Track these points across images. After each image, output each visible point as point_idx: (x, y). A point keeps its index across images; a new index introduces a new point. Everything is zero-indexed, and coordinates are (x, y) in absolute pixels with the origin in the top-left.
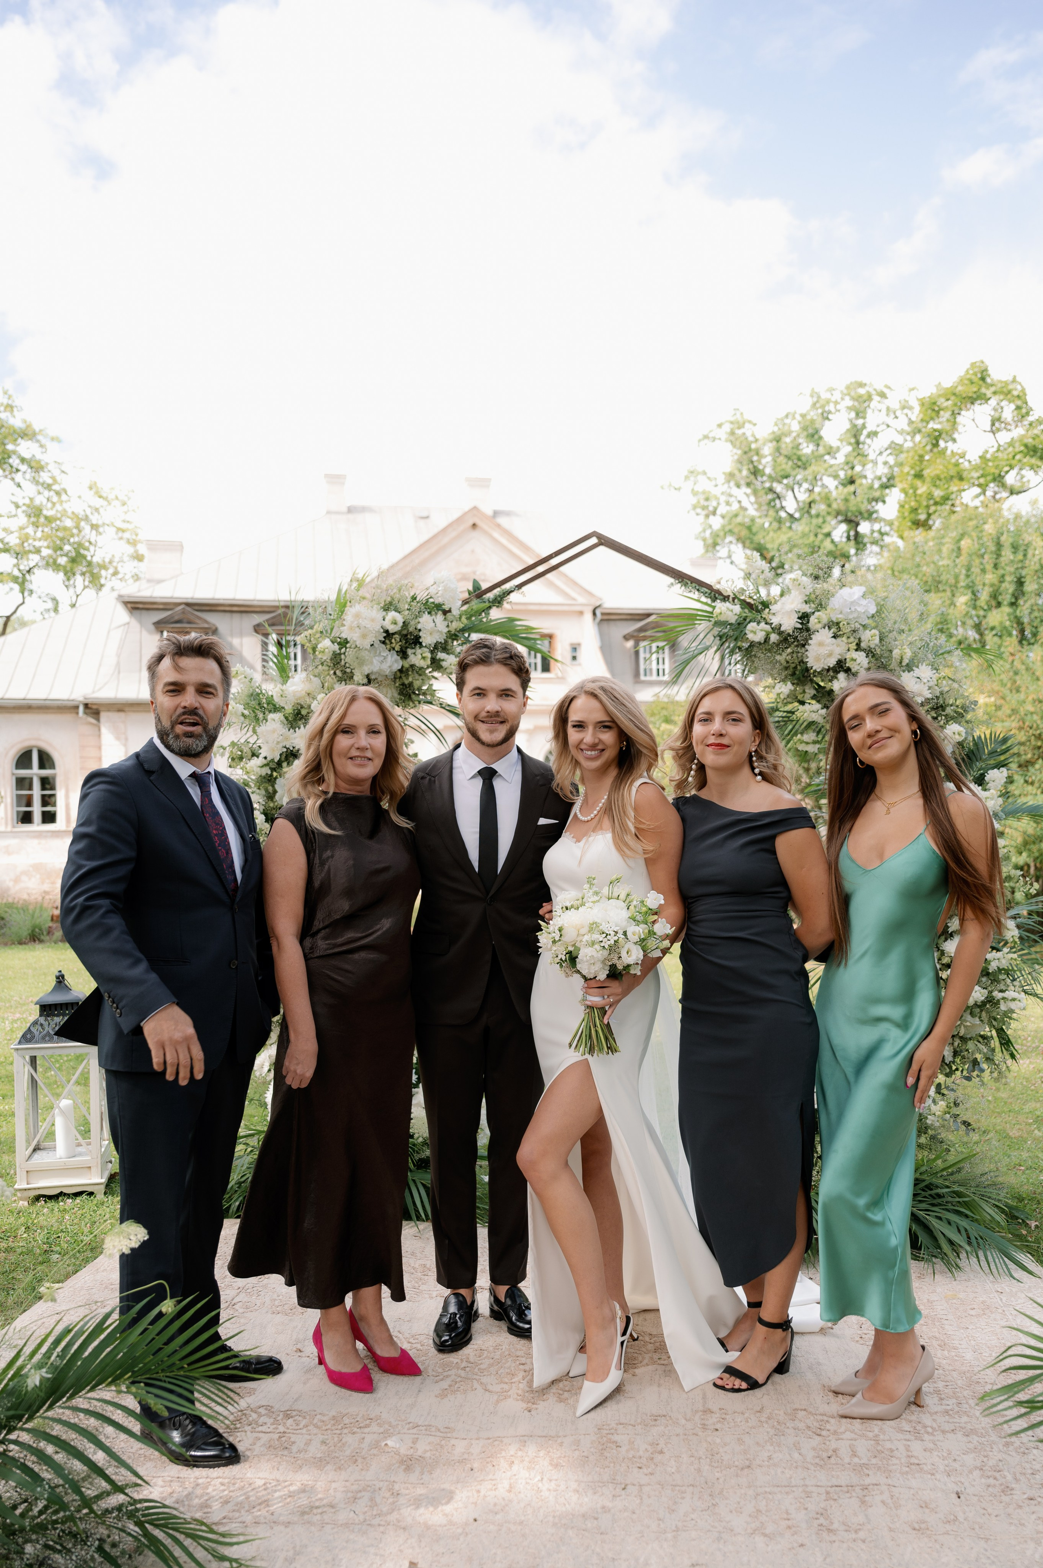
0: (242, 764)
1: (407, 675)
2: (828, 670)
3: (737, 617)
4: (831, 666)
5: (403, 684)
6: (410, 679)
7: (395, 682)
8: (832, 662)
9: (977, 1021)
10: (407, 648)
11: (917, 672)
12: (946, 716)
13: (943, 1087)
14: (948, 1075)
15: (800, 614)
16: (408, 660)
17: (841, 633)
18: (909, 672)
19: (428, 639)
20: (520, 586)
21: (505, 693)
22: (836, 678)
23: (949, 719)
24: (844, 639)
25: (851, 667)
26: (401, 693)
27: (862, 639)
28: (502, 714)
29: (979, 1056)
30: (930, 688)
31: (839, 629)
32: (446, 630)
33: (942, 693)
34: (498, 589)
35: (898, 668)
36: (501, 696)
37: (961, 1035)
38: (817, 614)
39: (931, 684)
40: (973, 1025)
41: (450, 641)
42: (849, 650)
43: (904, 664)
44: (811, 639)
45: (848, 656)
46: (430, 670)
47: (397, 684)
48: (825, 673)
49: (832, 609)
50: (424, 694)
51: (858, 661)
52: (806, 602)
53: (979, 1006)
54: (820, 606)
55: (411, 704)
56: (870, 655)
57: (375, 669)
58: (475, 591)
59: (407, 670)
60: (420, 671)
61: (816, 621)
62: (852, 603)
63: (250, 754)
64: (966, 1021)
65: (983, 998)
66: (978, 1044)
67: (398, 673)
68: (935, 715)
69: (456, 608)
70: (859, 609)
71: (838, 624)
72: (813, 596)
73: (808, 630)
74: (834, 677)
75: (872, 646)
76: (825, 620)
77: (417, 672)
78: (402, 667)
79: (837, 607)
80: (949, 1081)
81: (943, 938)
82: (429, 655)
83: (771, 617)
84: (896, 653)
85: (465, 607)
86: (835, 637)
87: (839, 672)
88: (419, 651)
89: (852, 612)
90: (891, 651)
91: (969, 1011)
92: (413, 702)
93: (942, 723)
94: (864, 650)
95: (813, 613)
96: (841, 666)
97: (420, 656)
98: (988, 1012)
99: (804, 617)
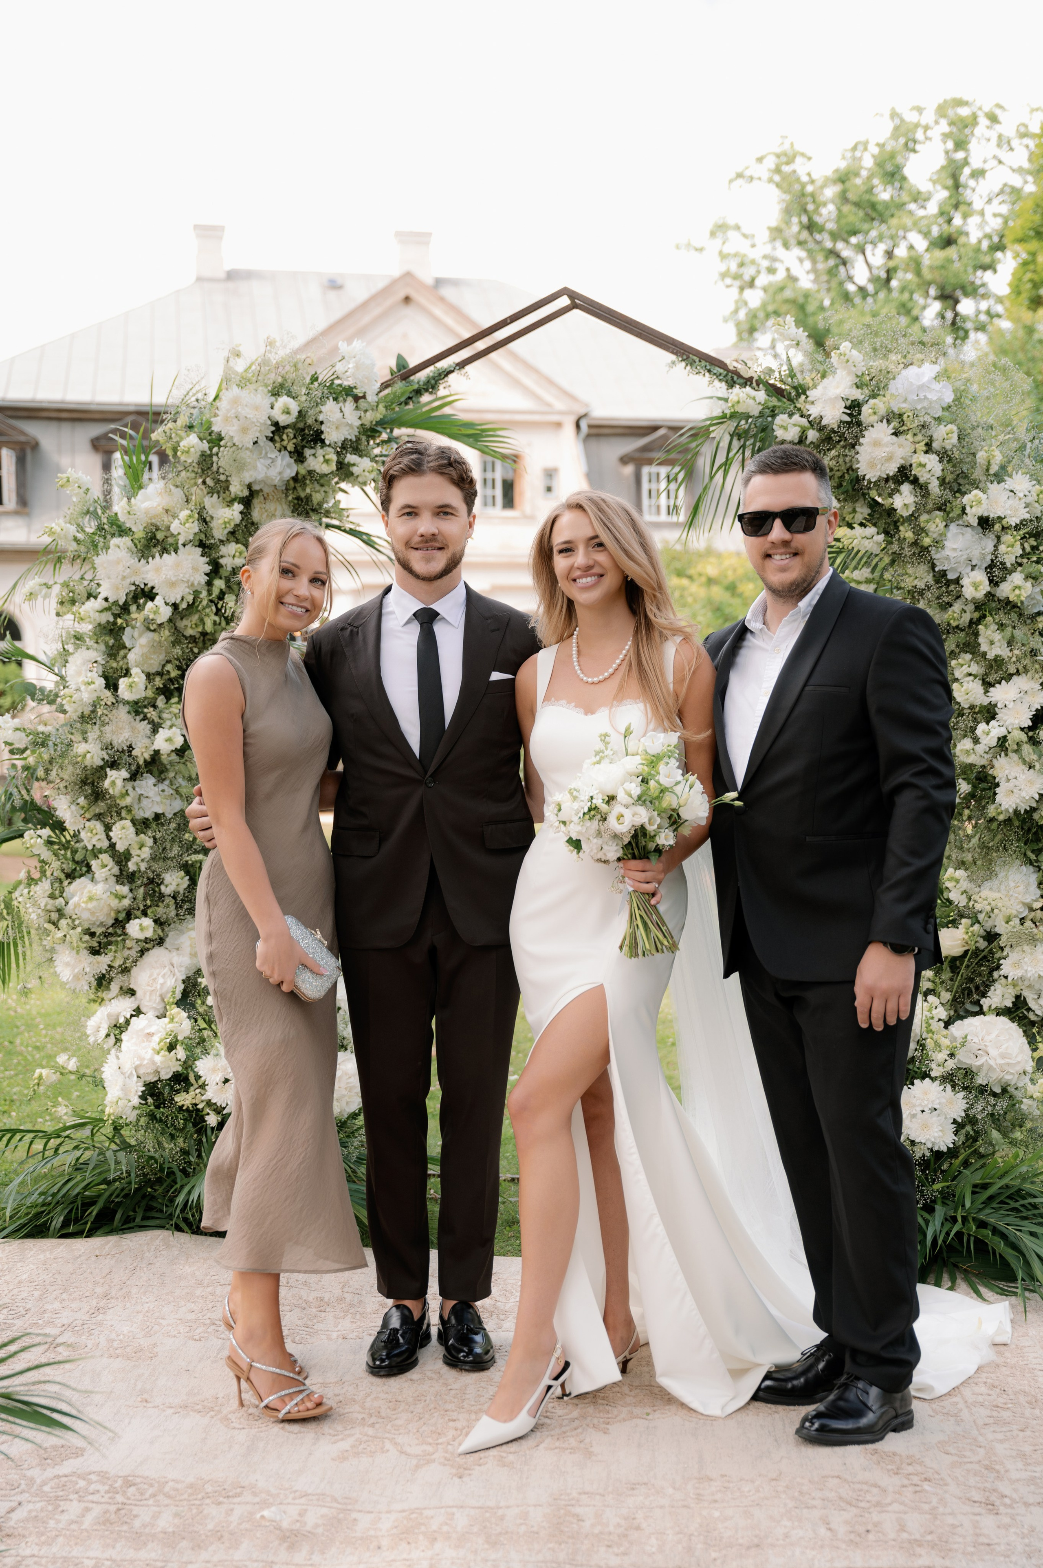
1: (304, 486)
2: (887, 480)
3: (760, 408)
4: (891, 474)
5: (298, 498)
6: (308, 490)
7: (287, 496)
8: (892, 469)
10: (303, 447)
11: (1009, 483)
15: (849, 403)
16: (306, 464)
17: (905, 428)
18: (998, 481)
19: (332, 435)
20: (462, 365)
22: (898, 491)
24: (909, 436)
25: (919, 475)
26: (295, 510)
27: (935, 437)
30: (1027, 506)
31: (902, 423)
32: (357, 424)
34: (432, 368)
35: (983, 478)
38: (871, 402)
39: (1029, 500)
41: (364, 438)
42: (915, 452)
43: (992, 472)
44: (863, 436)
45: (915, 460)
46: (336, 479)
47: (290, 498)
48: (883, 484)
49: (892, 395)
50: (328, 514)
51: (928, 467)
52: (857, 386)
54: (877, 392)
56: (945, 460)
57: (260, 476)
58: (399, 371)
59: (304, 477)
60: (321, 480)
61: (870, 411)
62: (921, 387)
67: (292, 483)
68: (1035, 544)
69: (373, 393)
70: (929, 396)
71: (900, 416)
72: (867, 377)
73: (859, 424)
74: (896, 490)
75: (948, 447)
76: (882, 410)
77: (318, 482)
78: (297, 473)
79: (900, 391)
82: (334, 458)
83: (808, 406)
84: (981, 456)
85: (385, 393)
86: (896, 434)
87: (901, 483)
88: (320, 452)
89: (920, 400)
90: (974, 455)
94: (936, 452)
95: (867, 401)
96: (904, 475)
97: (321, 459)
99: (854, 407)
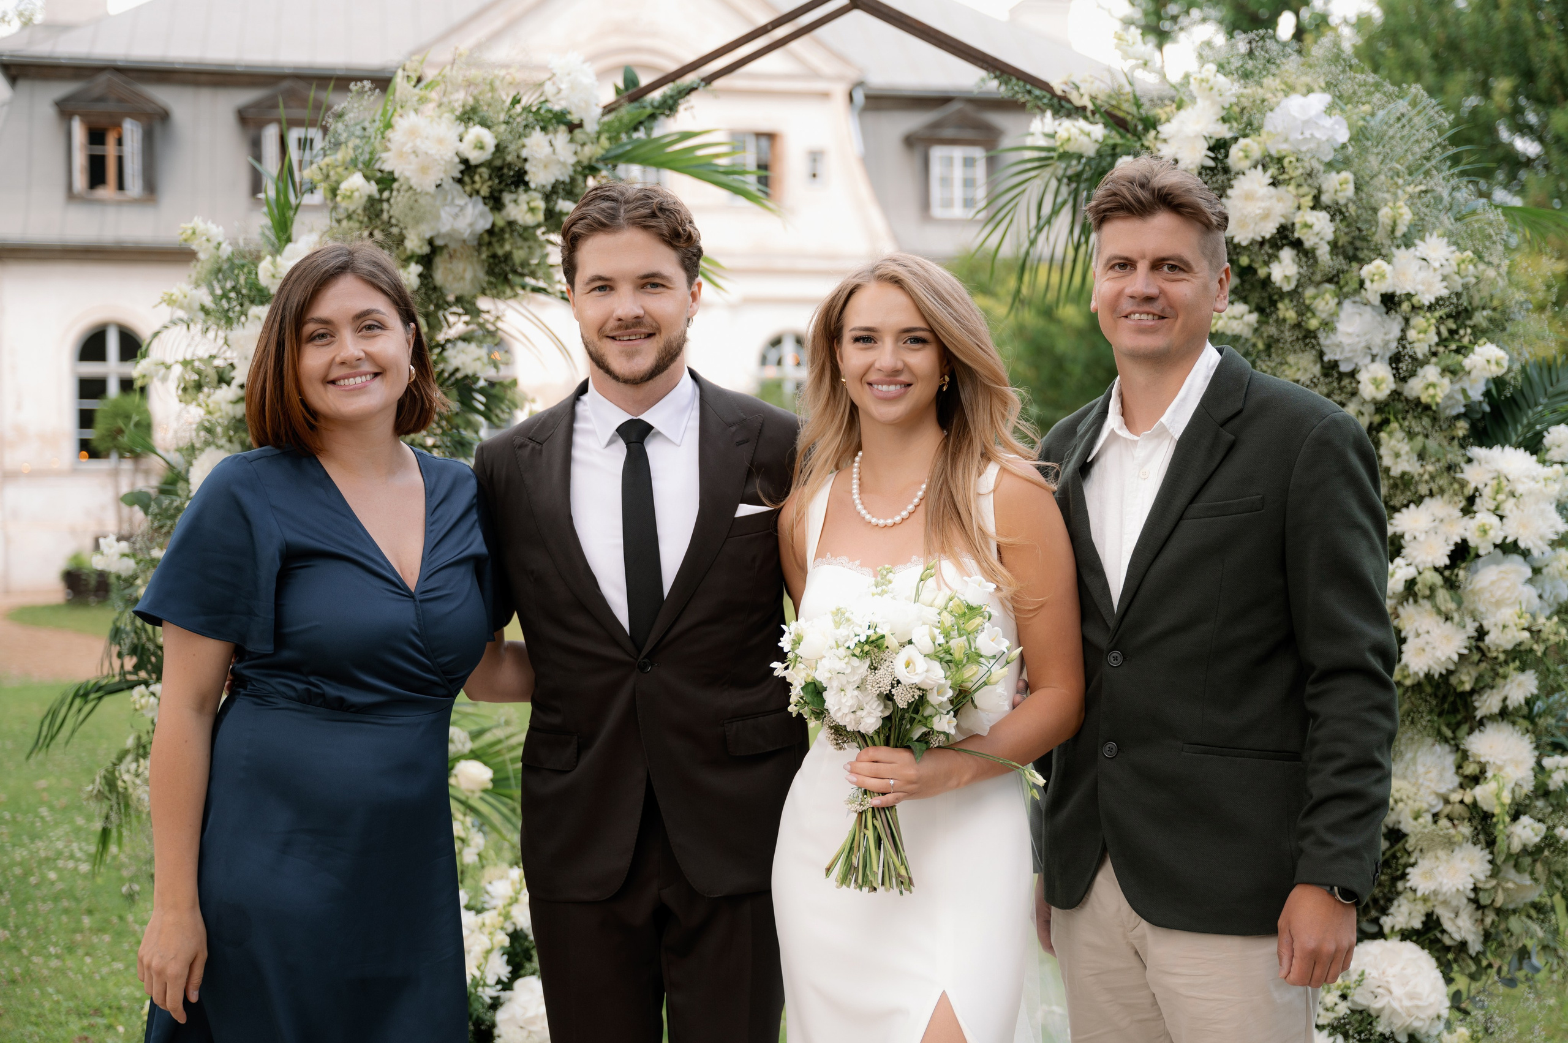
0: (201, 396)
1: (502, 241)
2: (1262, 243)
3: (1097, 146)
4: (1268, 236)
5: (494, 256)
6: (507, 247)
7: (479, 252)
8: (1269, 230)
9: (1527, 880)
10: (501, 191)
11: (1422, 248)
12: (1473, 327)
13: (1464, 996)
14: (1473, 977)
15: (1212, 142)
16: (504, 213)
17: (1285, 176)
18: (1407, 246)
19: (540, 176)
20: (709, 80)
21: (651, 282)
22: (1277, 257)
23: (1478, 333)
24: (1292, 188)
25: (1303, 238)
26: (490, 272)
27: (1324, 187)
28: (647, 320)
29: (1530, 944)
30: (1444, 278)
31: (1282, 170)
32: (572, 160)
33: (1466, 287)
34: (671, 85)
35: (1387, 242)
36: (643, 286)
37: (1498, 904)
38: (1242, 142)
39: (1447, 270)
40: (1520, 887)
41: (580, 179)
42: (1299, 208)
43: (1399, 233)
44: (1231, 187)
45: (1298, 219)
46: (543, 229)
47: (484, 256)
48: (1256, 247)
49: (1269, 133)
50: (533, 274)
51: (1316, 228)
52: (1224, 120)
53: (1531, 854)
54: (1250, 128)
55: (508, 292)
56: (1338, 218)
57: (445, 228)
58: (627, 88)
59: (502, 230)
60: (526, 234)
61: (1241, 154)
62: (1306, 123)
63: (215, 378)
64: (1508, 881)
65: (1537, 839)
66: (1529, 922)
67: (486, 238)
68: (1454, 327)
69: (592, 118)
70: (1318, 135)
71: (1280, 160)
72: (1237, 109)
73: (1226, 170)
74: (1273, 257)
75: (1342, 202)
76: (1256, 153)
77: (520, 235)
78: (493, 225)
79: (1279, 129)
80: (1475, 986)
81: (1465, 728)
82: (541, 205)
83: (1159, 145)
84: (1385, 214)
85: (607, 118)
86: (1274, 184)
87: (1281, 248)
88: (523, 197)
89: (1305, 139)
90: (1375, 210)
91: (1512, 863)
92: (512, 288)
93: (1466, 340)
94: (1326, 208)
95: (1236, 139)
96: (1285, 237)
97: (525, 207)
98: (1547, 863)
99: (1219, 147)
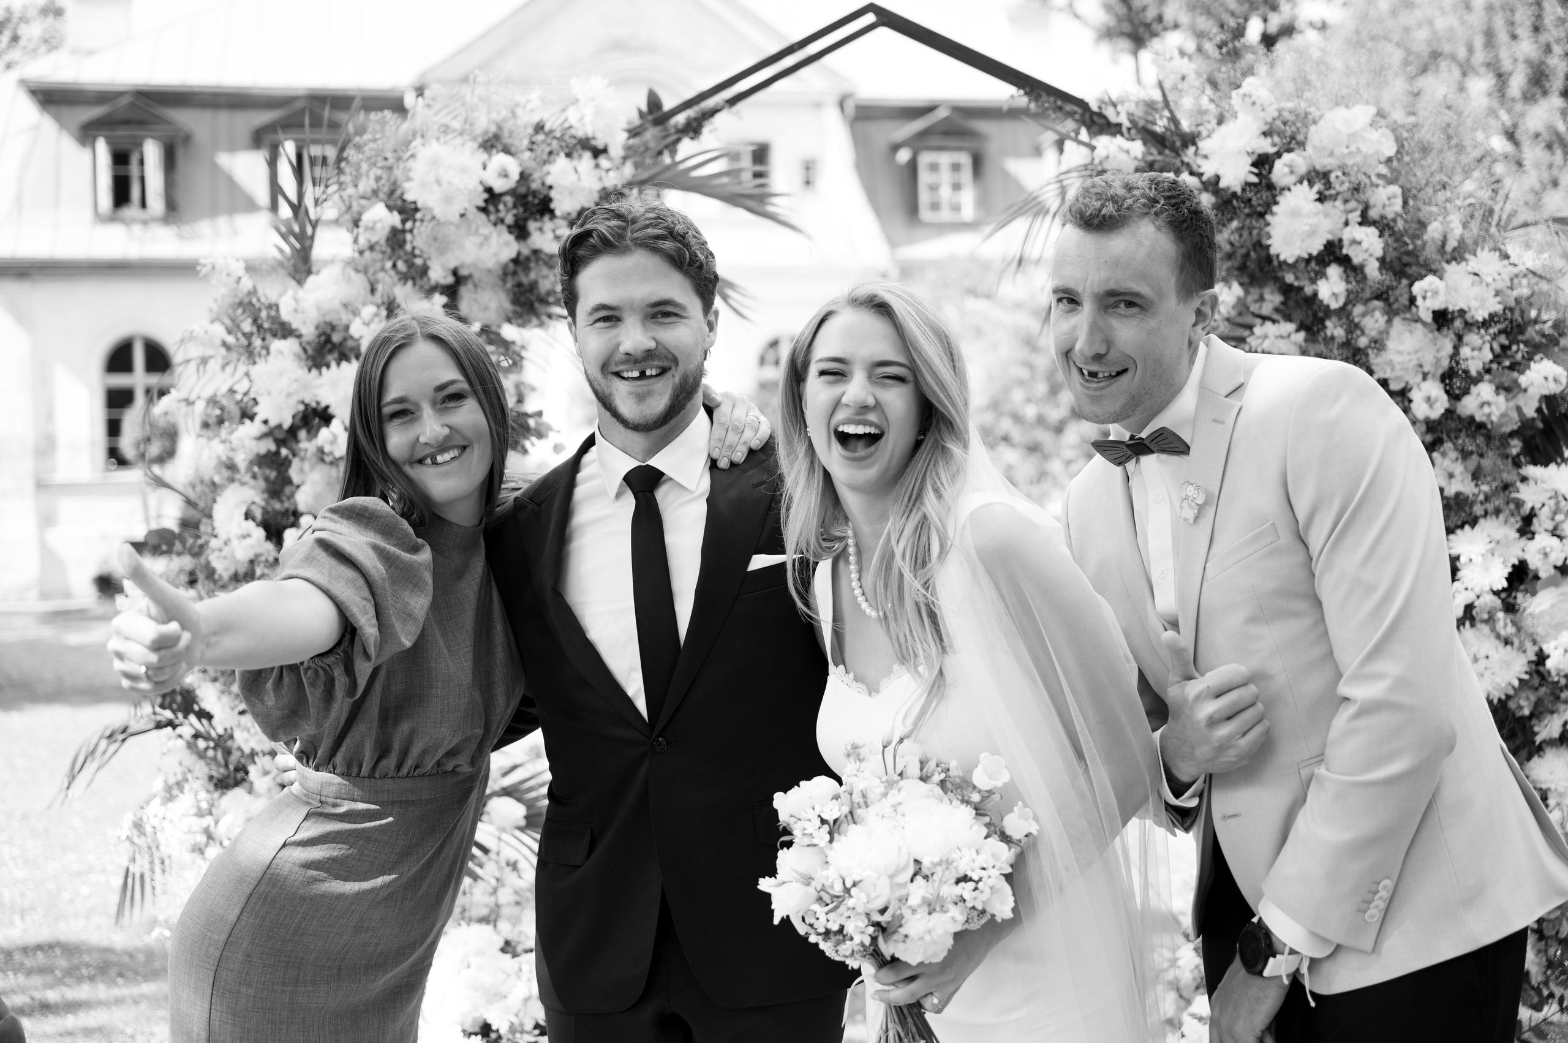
1: (527, 269)
2: (1309, 260)
3: (1136, 163)
4: (1315, 253)
5: (519, 285)
6: (533, 276)
7: (504, 282)
8: (1316, 247)
10: (526, 219)
11: (1473, 263)
12: (1527, 343)
15: (1255, 157)
16: (530, 241)
17: (1332, 192)
18: (1458, 261)
19: (565, 203)
20: (733, 103)
22: (1324, 274)
23: (1533, 349)
24: (1339, 203)
25: (1352, 254)
26: (515, 301)
27: (1372, 202)
30: (1497, 293)
31: (1328, 185)
32: (597, 186)
33: (1520, 302)
34: (695, 108)
35: (1437, 257)
38: (1287, 157)
39: (1500, 285)
42: (1347, 224)
43: (1449, 248)
44: (1276, 203)
45: (1347, 235)
47: (509, 285)
48: (1302, 266)
49: (1315, 147)
51: (1365, 245)
52: (1267, 134)
54: (1293, 143)
55: (534, 318)
56: (1387, 233)
57: (469, 258)
58: (651, 112)
59: (528, 259)
61: (1286, 169)
62: (1352, 136)
67: (511, 267)
68: (1506, 342)
69: (616, 142)
70: (1364, 148)
71: (1326, 175)
72: (1279, 123)
73: (1271, 186)
74: (1321, 274)
75: (1390, 216)
76: (1302, 169)
78: (519, 254)
79: (1324, 143)
83: (1200, 161)
84: (1434, 231)
85: (633, 143)
86: (1321, 199)
87: (1328, 265)
88: (548, 225)
89: (1351, 153)
90: (1424, 225)
92: (538, 316)
93: (1520, 357)
94: (1373, 223)
95: (1281, 155)
96: (1332, 253)
97: (549, 235)
99: (1263, 163)
